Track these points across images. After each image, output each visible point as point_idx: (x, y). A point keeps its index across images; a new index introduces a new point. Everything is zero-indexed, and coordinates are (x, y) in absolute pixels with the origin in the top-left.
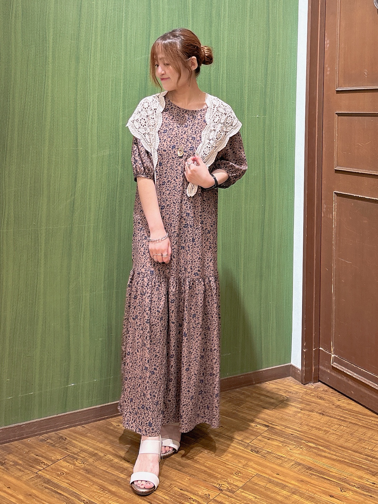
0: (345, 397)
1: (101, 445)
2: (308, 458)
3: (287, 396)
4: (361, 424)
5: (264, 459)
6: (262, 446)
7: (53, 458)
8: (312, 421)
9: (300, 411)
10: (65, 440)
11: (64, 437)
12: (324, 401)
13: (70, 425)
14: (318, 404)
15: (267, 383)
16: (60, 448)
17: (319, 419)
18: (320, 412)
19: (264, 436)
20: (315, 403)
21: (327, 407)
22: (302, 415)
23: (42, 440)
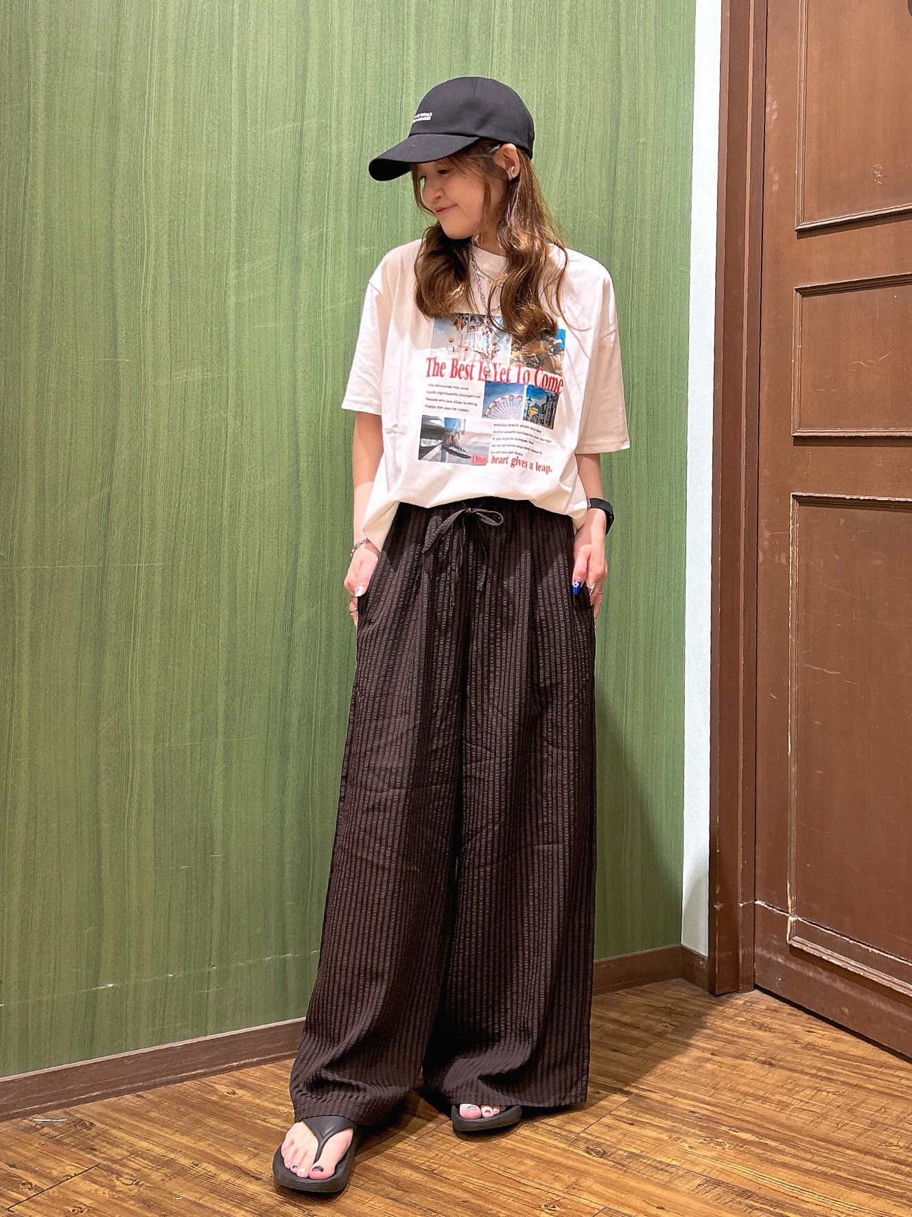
0: (827, 1025)
1: (186, 1140)
2: (739, 1169)
3: (675, 1023)
4: (872, 1087)
5: (619, 1171)
6: (614, 1140)
7: (55, 1173)
8: (744, 1080)
9: (710, 1056)
10: (90, 1129)
11: (87, 1120)
12: (773, 1035)
13: (104, 1091)
14: (757, 1041)
15: (620, 992)
16: (74, 1147)
17: (762, 1077)
18: (763, 1059)
19: (618, 1116)
20: (747, 1039)
21: (779, 1047)
22: (715, 1067)
23: (29, 1129)
